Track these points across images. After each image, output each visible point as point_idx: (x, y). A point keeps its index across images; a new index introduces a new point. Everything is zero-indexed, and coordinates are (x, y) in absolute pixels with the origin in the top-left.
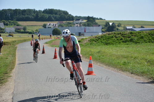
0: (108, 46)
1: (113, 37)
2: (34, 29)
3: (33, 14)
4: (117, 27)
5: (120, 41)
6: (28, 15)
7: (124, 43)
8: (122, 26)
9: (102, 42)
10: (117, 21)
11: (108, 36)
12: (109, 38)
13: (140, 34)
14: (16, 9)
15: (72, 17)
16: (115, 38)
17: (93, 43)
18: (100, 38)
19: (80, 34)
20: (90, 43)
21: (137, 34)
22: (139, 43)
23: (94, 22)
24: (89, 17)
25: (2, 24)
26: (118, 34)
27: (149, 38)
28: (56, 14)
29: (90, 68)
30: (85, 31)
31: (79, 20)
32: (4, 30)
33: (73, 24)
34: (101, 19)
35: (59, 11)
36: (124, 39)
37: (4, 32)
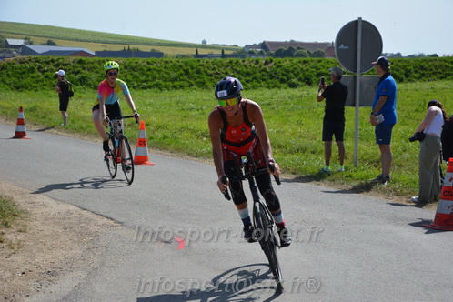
0: (23, 94)
1: (33, 68)
9: (4, 82)
12: (24, 73)
16: (40, 74)
21: (96, 65)
26: (48, 63)
27: (125, 76)
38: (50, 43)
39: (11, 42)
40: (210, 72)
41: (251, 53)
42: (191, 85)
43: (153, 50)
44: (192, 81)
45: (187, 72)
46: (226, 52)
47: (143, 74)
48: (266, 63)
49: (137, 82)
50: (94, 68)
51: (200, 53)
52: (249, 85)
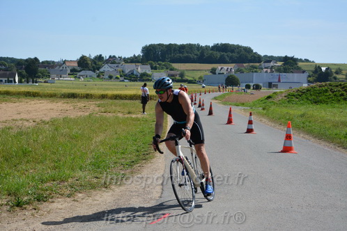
0: (318, 106)
2: (197, 75)
3: (196, 52)
4: (335, 75)
5: (339, 98)
6: (187, 52)
8: (344, 72)
9: (307, 99)
10: (335, 65)
11: (318, 88)
12: (321, 93)
14: (170, 44)
15: (259, 57)
16: (331, 93)
19: (270, 85)
23: (295, 66)
24: (286, 56)
25: (149, 67)
26: (337, 86)
28: (232, 51)
29: (288, 141)
30: (279, 81)
31: (270, 61)
32: (150, 76)
33: (260, 69)
34: (307, 61)
35: (238, 47)
37: (151, 80)
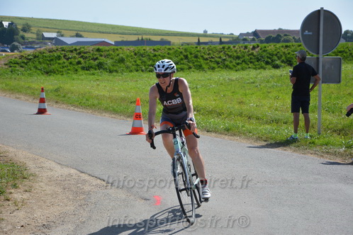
1: (59, 56)
4: (21, 33)
5: (76, 67)
7: (87, 72)
9: (36, 67)
10: (20, 18)
12: (52, 60)
13: (117, 52)
17: (18, 70)
18: (30, 59)
20: (10, 69)
21: (111, 52)
22: (117, 71)
26: (72, 51)
27: (135, 62)
36: (85, 62)
38: (78, 36)
39: (47, 35)
40: (206, 56)
41: (245, 40)
42: (190, 68)
43: (162, 39)
44: (191, 65)
45: (186, 57)
46: (223, 40)
47: (150, 59)
48: (254, 48)
49: (145, 66)
50: (109, 55)
51: (201, 41)
52: (239, 67)
